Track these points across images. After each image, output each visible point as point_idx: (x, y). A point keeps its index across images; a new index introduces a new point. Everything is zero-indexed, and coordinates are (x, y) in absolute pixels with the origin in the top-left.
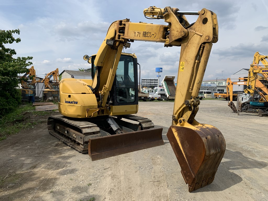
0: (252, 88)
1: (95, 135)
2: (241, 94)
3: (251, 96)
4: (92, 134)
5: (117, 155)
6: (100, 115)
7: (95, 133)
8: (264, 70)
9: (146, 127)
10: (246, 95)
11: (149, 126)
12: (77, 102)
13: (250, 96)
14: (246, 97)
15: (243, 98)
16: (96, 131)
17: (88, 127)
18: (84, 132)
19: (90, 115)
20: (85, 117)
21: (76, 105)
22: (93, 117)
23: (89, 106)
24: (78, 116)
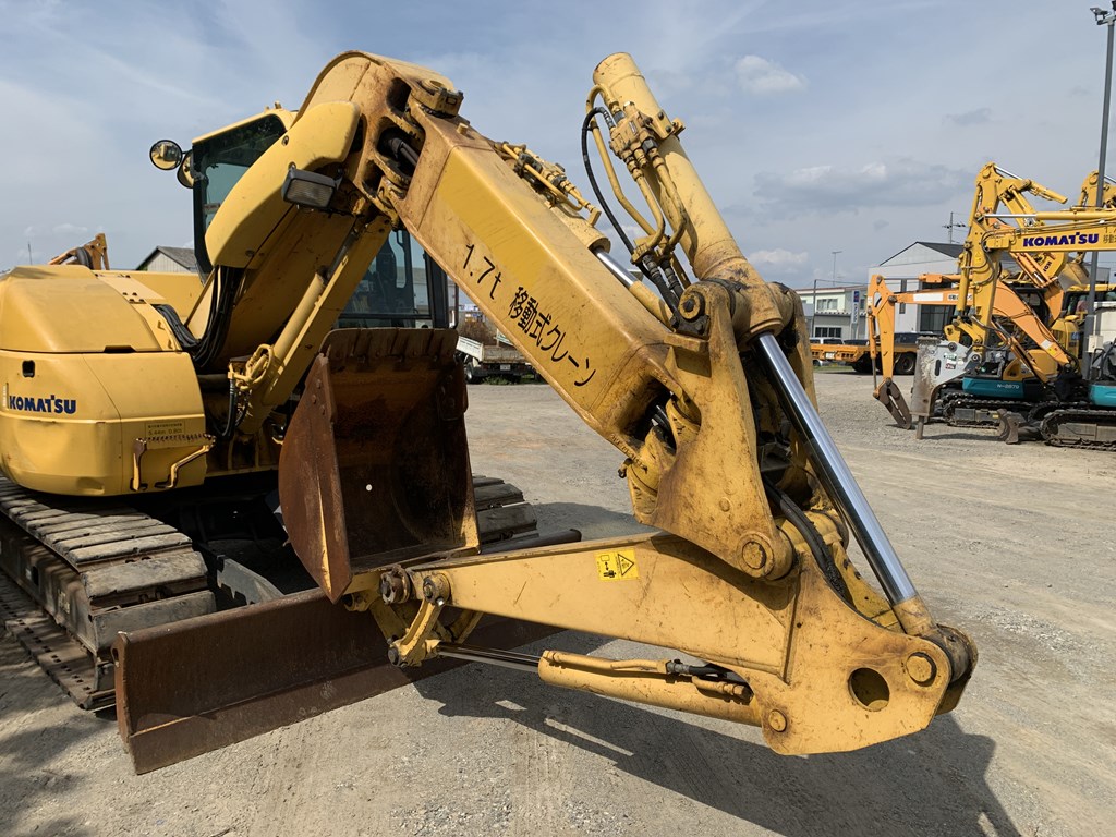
0: (979, 317)
1: (171, 601)
2: (931, 347)
3: (974, 353)
4: (153, 595)
5: (304, 718)
6: (232, 472)
8: (1032, 239)
10: (953, 348)
11: (510, 522)
12: (74, 402)
13: (970, 356)
14: (955, 359)
15: (938, 363)
16: (178, 577)
17: (129, 556)
18: (94, 589)
19: (155, 474)
20: (126, 491)
21: (68, 419)
22: (179, 485)
23: (150, 424)
24: (85, 482)
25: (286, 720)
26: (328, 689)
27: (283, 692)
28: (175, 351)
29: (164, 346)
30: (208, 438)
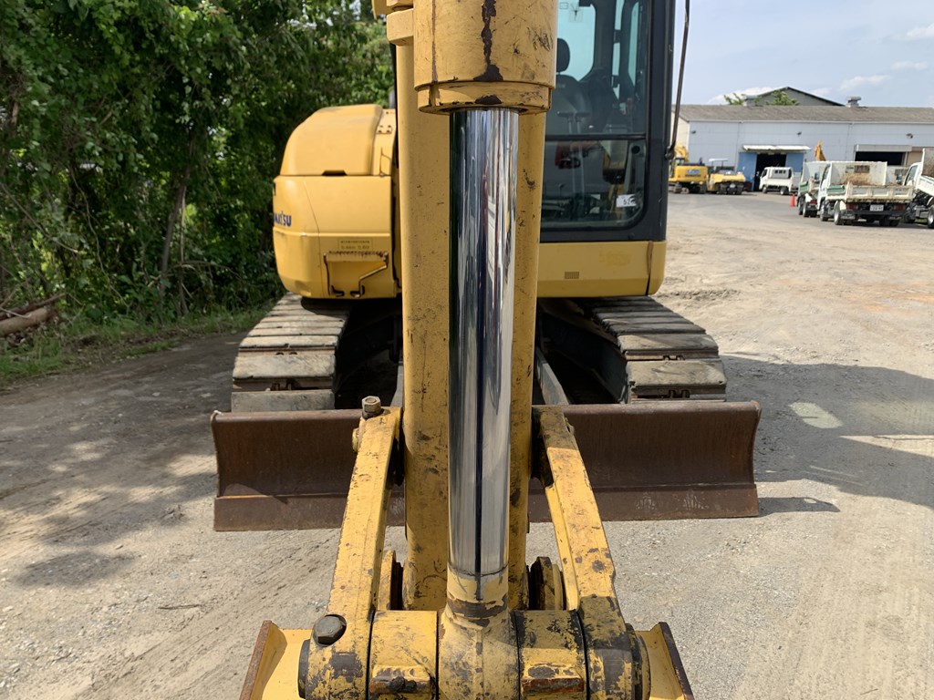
1: (295, 393)
4: (283, 385)
7: (303, 384)
9: (656, 382)
11: (683, 380)
12: (290, 218)
16: (305, 373)
17: (278, 349)
18: (237, 372)
19: (348, 283)
20: (326, 296)
21: (288, 231)
22: (369, 295)
23: (342, 240)
24: (299, 284)
26: (399, 505)
28: (382, 175)
29: (376, 171)
30: (381, 255)
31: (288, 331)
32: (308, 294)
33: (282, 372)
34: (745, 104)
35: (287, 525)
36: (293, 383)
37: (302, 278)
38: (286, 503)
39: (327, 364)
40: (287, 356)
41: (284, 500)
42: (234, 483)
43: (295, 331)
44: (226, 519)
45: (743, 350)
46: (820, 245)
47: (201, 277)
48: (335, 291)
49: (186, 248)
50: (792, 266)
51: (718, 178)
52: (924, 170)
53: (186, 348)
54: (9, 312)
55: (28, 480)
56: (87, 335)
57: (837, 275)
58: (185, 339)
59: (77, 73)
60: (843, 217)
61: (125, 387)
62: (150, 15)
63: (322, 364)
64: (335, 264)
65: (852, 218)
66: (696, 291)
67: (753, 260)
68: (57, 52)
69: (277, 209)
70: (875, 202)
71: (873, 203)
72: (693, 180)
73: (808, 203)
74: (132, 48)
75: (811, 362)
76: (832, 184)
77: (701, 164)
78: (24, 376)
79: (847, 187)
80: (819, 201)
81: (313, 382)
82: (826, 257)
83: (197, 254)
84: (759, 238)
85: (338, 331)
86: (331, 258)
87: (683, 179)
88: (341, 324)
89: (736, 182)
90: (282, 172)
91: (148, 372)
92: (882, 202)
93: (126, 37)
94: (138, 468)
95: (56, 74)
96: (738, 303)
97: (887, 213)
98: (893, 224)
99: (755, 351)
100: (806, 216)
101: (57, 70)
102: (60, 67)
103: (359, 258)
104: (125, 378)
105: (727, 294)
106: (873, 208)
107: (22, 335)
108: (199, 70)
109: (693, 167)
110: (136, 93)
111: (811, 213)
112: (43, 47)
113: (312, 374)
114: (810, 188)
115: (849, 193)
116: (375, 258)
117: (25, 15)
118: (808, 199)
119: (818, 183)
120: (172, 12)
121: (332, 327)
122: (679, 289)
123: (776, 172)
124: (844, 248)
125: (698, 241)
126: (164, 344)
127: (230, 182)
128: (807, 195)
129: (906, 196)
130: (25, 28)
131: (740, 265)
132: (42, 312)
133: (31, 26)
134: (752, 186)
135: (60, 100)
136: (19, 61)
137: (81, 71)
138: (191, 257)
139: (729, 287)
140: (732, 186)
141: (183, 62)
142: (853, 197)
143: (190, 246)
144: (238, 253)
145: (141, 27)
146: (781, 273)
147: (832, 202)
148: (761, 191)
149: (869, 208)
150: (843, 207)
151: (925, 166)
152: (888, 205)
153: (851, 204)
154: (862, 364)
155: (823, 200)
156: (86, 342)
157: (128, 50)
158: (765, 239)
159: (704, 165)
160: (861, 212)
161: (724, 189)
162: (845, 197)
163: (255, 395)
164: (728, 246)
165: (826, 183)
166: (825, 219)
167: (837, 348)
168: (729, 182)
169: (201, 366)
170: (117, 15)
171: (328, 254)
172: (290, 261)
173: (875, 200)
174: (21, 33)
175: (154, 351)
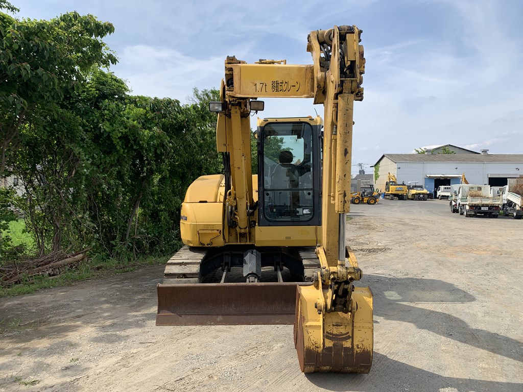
1: (186, 279)
4: (181, 276)
12: (187, 217)
16: (189, 272)
17: (180, 264)
18: (166, 272)
19: (206, 241)
20: (198, 246)
21: (185, 222)
22: (214, 245)
23: (205, 225)
24: (189, 241)
25: (202, 324)
26: (220, 318)
27: (205, 315)
28: (220, 202)
29: (218, 201)
30: (218, 230)
31: (184, 258)
32: (192, 245)
33: (181, 272)
34: (426, 153)
35: (181, 324)
36: (185, 275)
37: (190, 239)
38: (181, 317)
39: (197, 269)
40: (183, 266)
41: (180, 316)
42: (163, 309)
43: (186, 258)
44: (160, 323)
45: (377, 272)
46: (449, 227)
47: (144, 242)
48: (201, 244)
49: (138, 229)
50: (426, 238)
51: (414, 192)
52: (509, 189)
53: (140, 271)
54: (68, 255)
55: (89, 312)
56: (99, 265)
57: (445, 242)
58: (140, 267)
59: (101, 157)
60: (468, 213)
61: (118, 284)
62: (132, 134)
63: (195, 269)
64: (202, 234)
65: (473, 213)
66: (371, 248)
67: (408, 235)
68: (94, 149)
69: (182, 214)
70: (483, 206)
71: (482, 206)
72: (400, 193)
73: (454, 205)
74: (124, 147)
75: (404, 277)
76: (463, 196)
77: (403, 184)
78: (77, 280)
79: (468, 198)
80: (458, 205)
81: (192, 275)
82: (447, 233)
83: (143, 232)
84: (420, 224)
85: (202, 258)
86: (200, 232)
87: (394, 192)
88: (203, 256)
89: (423, 194)
90: (185, 201)
91: (126, 279)
92: (486, 206)
93: (122, 143)
94: (127, 309)
95: (93, 158)
96: (388, 254)
97: (490, 211)
98: (495, 217)
99: (382, 273)
100: (454, 212)
101: (93, 156)
102: (95, 155)
103: (210, 232)
104: (118, 281)
105: (384, 250)
106: (482, 208)
107: (73, 265)
108: (151, 155)
109: (399, 186)
110: (124, 163)
111: (455, 211)
112: (88, 147)
113: (192, 272)
114: (454, 197)
115: (470, 201)
116: (216, 231)
117: (83, 135)
118: (454, 203)
119: (457, 195)
120: (142, 133)
121: (200, 257)
122: (363, 248)
123: (445, 188)
124: (460, 229)
125: (388, 226)
126: (132, 269)
127: (159, 198)
128: (453, 202)
129: (499, 203)
130: (83, 140)
131: (400, 237)
132: (81, 255)
133: (85, 139)
134: (433, 196)
135: (94, 168)
136: (79, 153)
137: (103, 156)
138: (140, 233)
139: (386, 247)
140: (421, 196)
141: (144, 152)
142: (471, 203)
143: (140, 228)
144: (161, 231)
145: (129, 139)
146: (418, 241)
147: (463, 205)
148: (438, 198)
149: (480, 208)
150: (467, 208)
151: (510, 187)
152: (491, 207)
153: (471, 206)
154: (426, 277)
155: (459, 204)
156: (98, 268)
157: (123, 148)
158: (424, 224)
159: (405, 185)
160: (477, 210)
161: (417, 197)
162: (468, 203)
163: (171, 280)
164: (401, 227)
165: (460, 196)
166: (462, 214)
167: (419, 272)
168: (420, 194)
169: (147, 277)
170: (120, 135)
171: (199, 231)
172: (186, 233)
173: (483, 204)
174: (81, 142)
175: (127, 272)
